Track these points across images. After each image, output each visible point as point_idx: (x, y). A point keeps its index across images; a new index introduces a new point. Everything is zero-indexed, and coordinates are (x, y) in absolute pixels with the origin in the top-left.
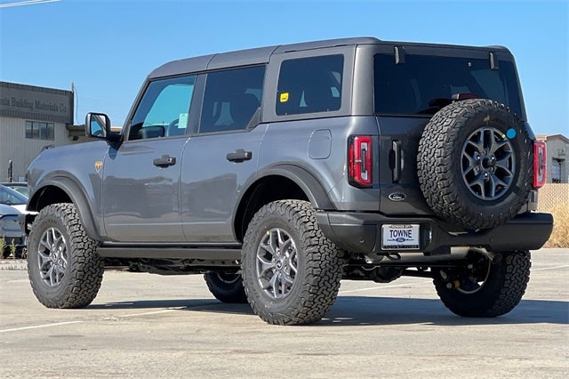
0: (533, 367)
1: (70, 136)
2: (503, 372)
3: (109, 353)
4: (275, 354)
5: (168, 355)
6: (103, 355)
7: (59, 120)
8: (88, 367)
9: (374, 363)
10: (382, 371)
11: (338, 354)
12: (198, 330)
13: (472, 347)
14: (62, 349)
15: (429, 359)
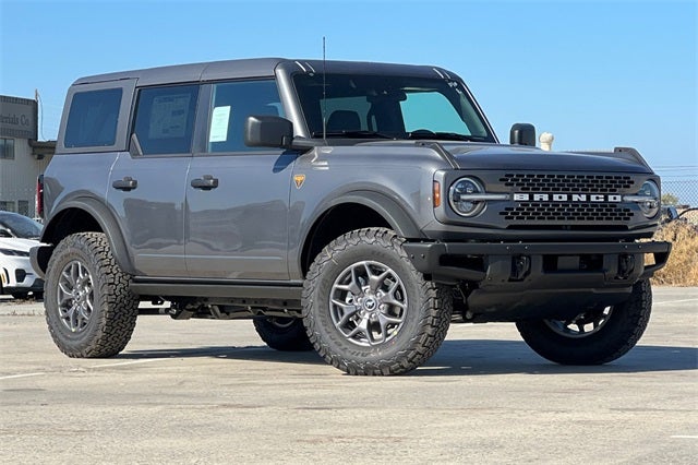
0: (570, 420)
1: (33, 154)
2: (534, 426)
3: (74, 409)
4: (270, 408)
5: (143, 409)
6: (67, 411)
7: (21, 135)
8: (49, 425)
9: (385, 417)
10: (393, 427)
11: (343, 408)
12: (182, 383)
13: (502, 400)
14: (19, 404)
15: (450, 412)
